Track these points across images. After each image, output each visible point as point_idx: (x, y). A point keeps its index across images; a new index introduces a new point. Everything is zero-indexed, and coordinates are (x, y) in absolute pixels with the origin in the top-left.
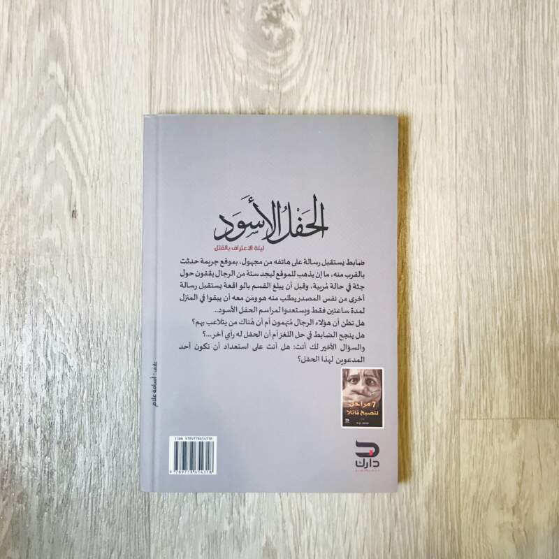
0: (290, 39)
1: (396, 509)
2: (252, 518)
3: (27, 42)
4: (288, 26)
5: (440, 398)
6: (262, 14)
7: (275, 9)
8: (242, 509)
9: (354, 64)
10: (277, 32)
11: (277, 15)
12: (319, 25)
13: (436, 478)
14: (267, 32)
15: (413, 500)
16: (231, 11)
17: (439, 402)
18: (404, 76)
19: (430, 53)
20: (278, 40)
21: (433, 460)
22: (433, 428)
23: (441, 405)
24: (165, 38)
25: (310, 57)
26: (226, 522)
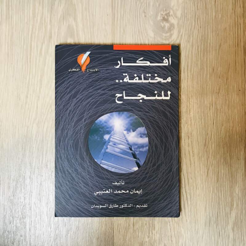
0: (173, 28)
1: (219, 231)
2: (158, 235)
3: (58, 29)
4: (172, 22)
5: (238, 183)
6: (161, 17)
7: (166, 15)
8: (153, 232)
9: (200, 39)
10: (167, 25)
11: (167, 17)
12: (185, 22)
13: (236, 218)
14: (162, 25)
15: (227, 227)
16: (147, 16)
17: (238, 185)
18: (222, 44)
19: (233, 34)
20: (168, 28)
21: (235, 210)
22: (235, 196)
23: (238, 186)
24: (118, 28)
25: (181, 36)
26: (147, 237)
